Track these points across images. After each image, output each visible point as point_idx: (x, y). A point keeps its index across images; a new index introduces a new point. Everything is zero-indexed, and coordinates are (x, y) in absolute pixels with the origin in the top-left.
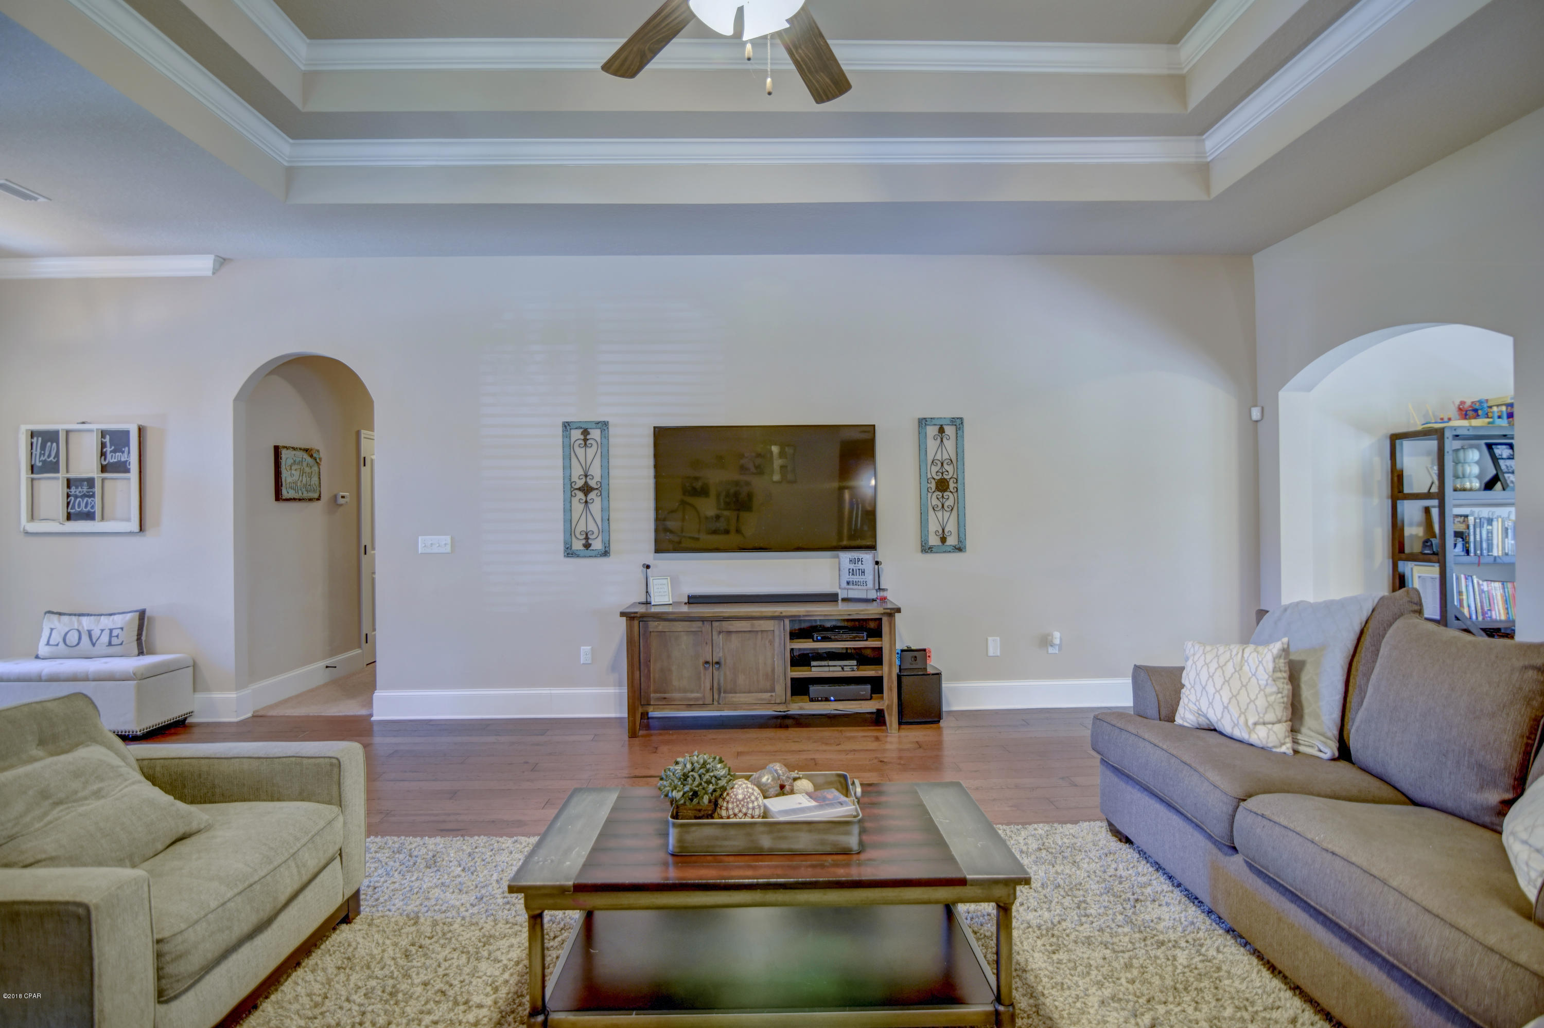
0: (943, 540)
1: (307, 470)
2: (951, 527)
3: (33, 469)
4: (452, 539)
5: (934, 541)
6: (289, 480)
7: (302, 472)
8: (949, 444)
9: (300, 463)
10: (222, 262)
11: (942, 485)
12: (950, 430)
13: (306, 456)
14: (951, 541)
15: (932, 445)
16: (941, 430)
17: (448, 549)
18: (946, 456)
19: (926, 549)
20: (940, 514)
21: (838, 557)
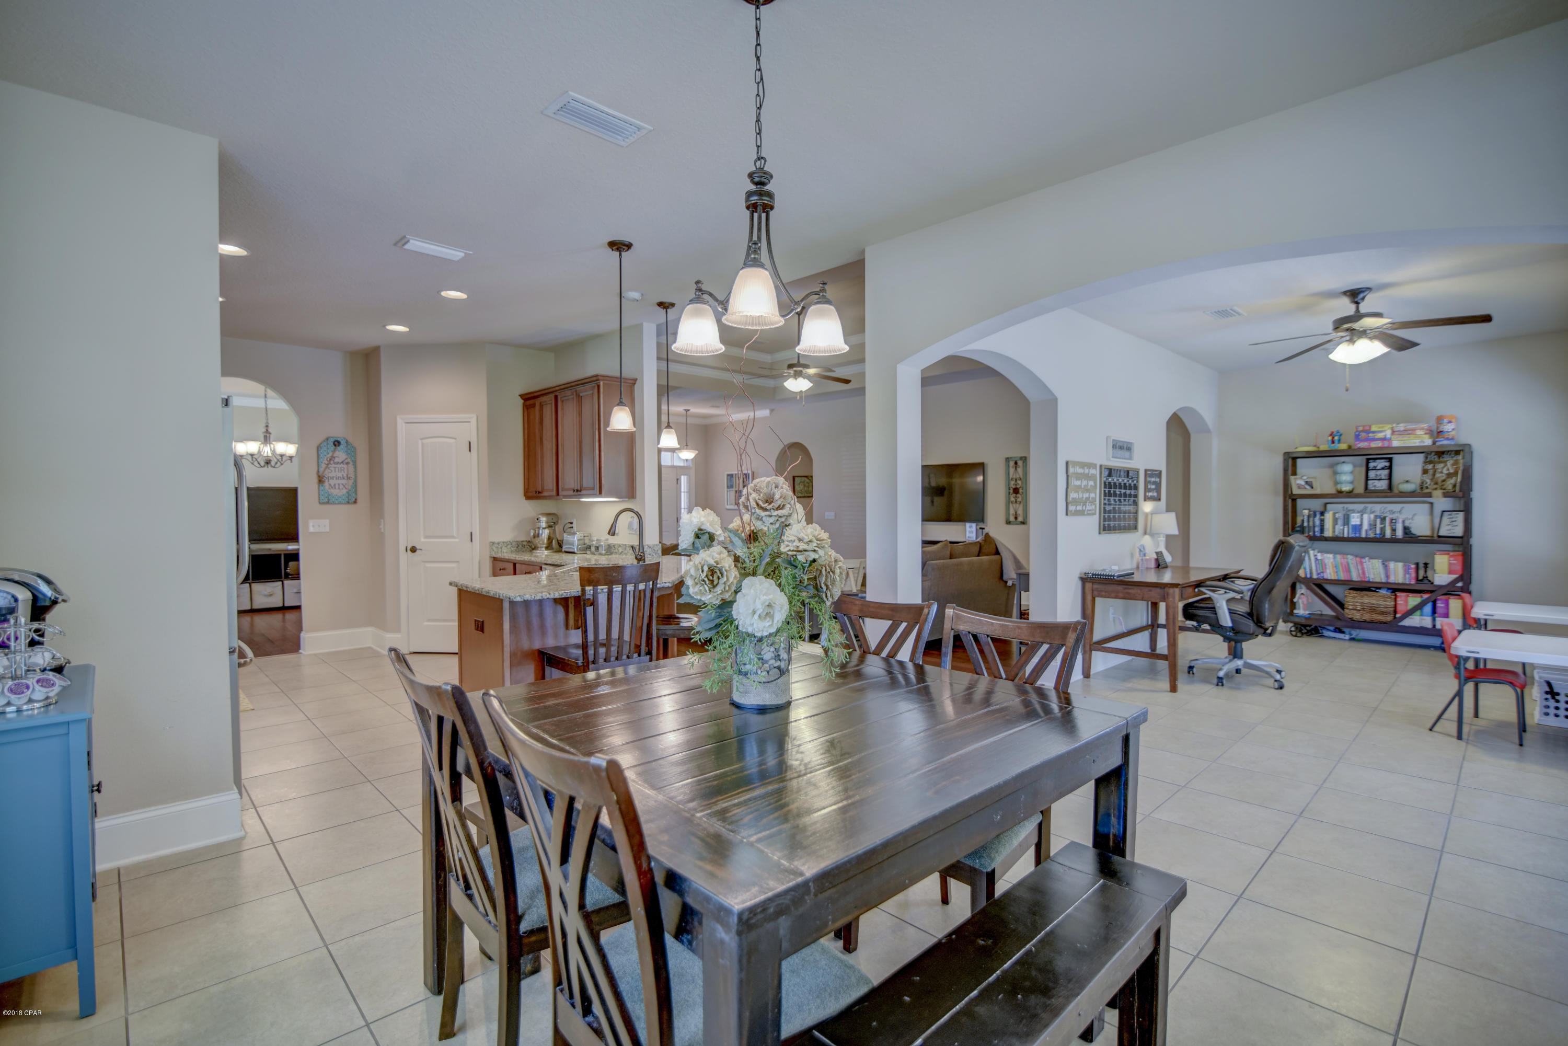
0: (1016, 518)
1: (807, 485)
2: (1020, 512)
3: (728, 487)
4: (835, 514)
5: (1012, 519)
6: (799, 489)
7: (805, 486)
8: (1020, 470)
9: (804, 482)
10: (772, 411)
11: (1016, 491)
12: (1020, 463)
13: (806, 479)
14: (1020, 519)
15: (1012, 470)
16: (1016, 463)
17: (833, 518)
18: (1018, 476)
19: (1008, 522)
20: (1014, 505)
21: (965, 525)
